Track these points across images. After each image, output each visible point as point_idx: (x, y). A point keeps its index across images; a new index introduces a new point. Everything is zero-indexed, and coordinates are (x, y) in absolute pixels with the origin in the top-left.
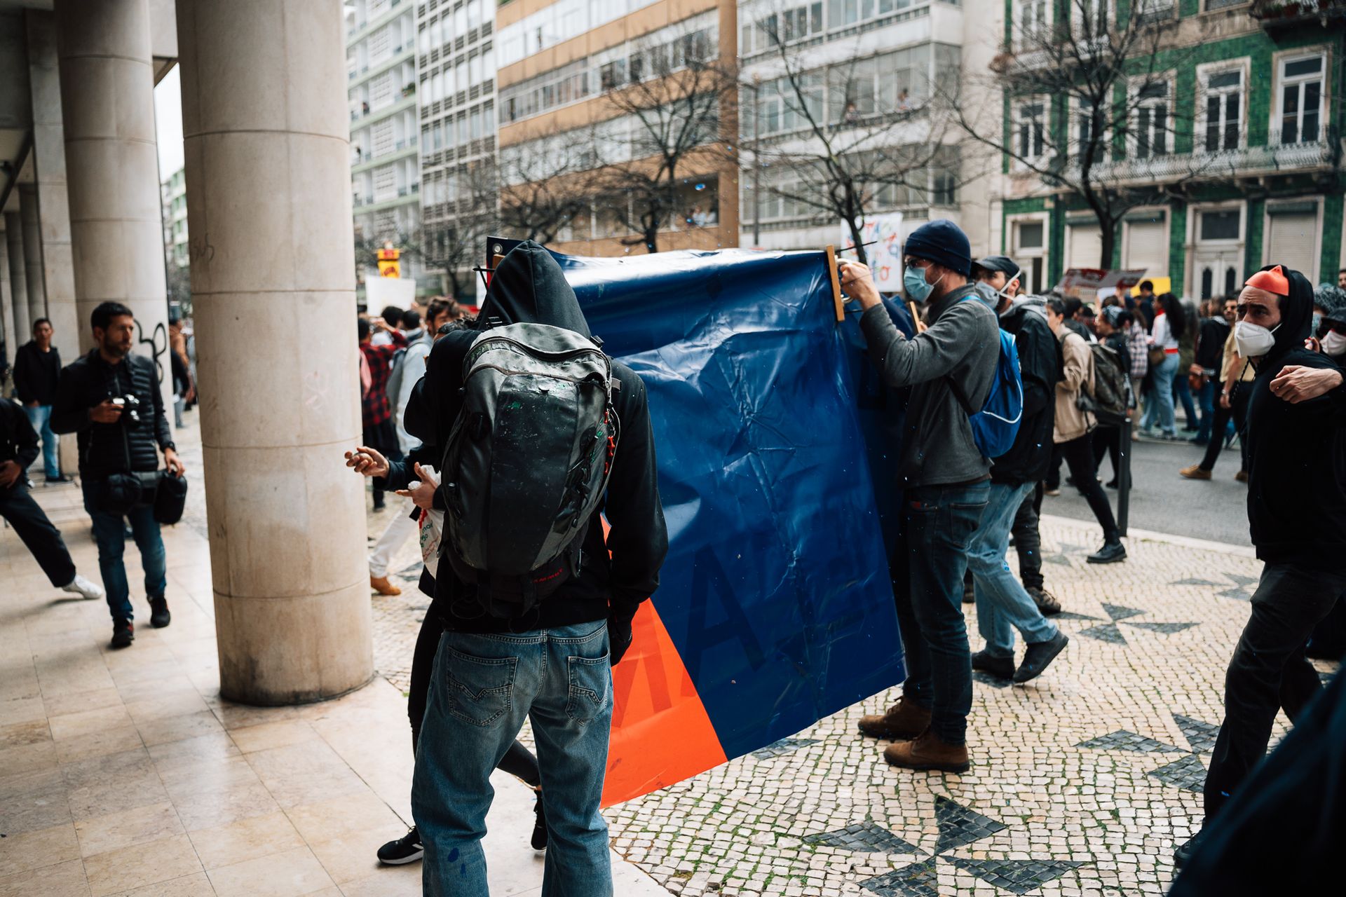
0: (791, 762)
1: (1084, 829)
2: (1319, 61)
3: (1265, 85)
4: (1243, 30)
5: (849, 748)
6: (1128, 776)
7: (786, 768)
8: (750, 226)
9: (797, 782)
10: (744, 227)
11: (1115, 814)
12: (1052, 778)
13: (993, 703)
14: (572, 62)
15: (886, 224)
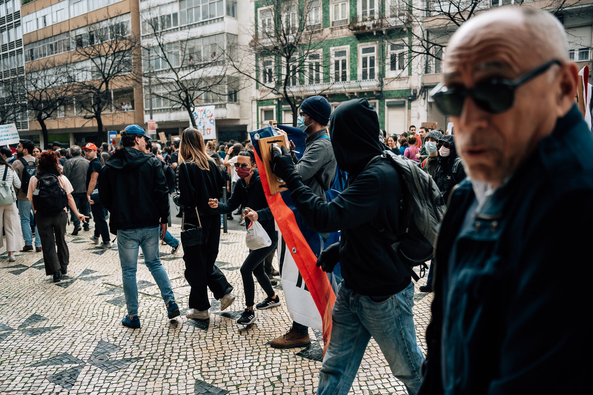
0: (125, 372)
1: (264, 388)
2: (374, 48)
3: (355, 56)
4: (346, 35)
5: (157, 360)
6: (287, 357)
7: (123, 375)
8: (149, 111)
9: (127, 383)
10: (146, 111)
11: (279, 377)
12: (253, 363)
13: (231, 327)
14: (61, 34)
15: (208, 110)
